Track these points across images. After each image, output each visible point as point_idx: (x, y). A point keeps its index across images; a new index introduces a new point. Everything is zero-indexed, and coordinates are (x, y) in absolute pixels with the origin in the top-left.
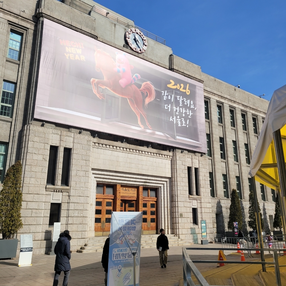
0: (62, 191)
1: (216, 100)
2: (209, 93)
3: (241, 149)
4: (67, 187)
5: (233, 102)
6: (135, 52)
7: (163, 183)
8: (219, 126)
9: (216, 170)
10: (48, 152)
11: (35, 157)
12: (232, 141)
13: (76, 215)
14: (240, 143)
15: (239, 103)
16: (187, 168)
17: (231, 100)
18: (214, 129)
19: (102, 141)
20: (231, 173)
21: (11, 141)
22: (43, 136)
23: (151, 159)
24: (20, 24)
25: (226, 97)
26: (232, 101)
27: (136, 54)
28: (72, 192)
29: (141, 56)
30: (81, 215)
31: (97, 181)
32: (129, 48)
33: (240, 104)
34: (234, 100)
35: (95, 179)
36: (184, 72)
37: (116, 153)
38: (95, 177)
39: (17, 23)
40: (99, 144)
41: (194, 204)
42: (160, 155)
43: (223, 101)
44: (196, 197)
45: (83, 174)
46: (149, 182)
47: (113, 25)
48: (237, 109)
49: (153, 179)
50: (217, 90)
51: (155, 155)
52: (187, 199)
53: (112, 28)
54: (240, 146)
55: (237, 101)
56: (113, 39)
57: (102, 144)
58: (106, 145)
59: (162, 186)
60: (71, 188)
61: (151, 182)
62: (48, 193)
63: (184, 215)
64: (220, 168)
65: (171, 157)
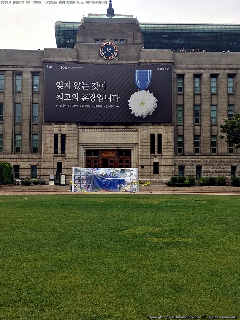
0: (62, 156)
1: (193, 73)
2: (183, 70)
4: (64, 154)
6: (108, 60)
7: (133, 147)
8: (195, 96)
9: (187, 133)
10: (53, 138)
11: (47, 141)
13: (70, 167)
16: (150, 136)
18: (187, 100)
19: (84, 127)
20: (204, 134)
21: (39, 134)
22: (50, 130)
24: (36, 70)
25: (206, 67)
28: (67, 157)
33: (225, 69)
35: (84, 148)
39: (34, 70)
40: (82, 128)
41: (156, 160)
42: (128, 130)
43: (202, 71)
44: (157, 155)
45: (72, 147)
46: (121, 148)
47: (91, 47)
48: (221, 74)
49: (124, 145)
50: (196, 63)
51: (124, 130)
52: (149, 157)
53: (90, 49)
54: (221, 108)
55: (222, 66)
56: (91, 56)
57: (85, 129)
58: (87, 129)
59: (133, 149)
60: (66, 154)
61: (122, 147)
62: (54, 157)
63: (145, 167)
64: (192, 131)
65: (137, 130)
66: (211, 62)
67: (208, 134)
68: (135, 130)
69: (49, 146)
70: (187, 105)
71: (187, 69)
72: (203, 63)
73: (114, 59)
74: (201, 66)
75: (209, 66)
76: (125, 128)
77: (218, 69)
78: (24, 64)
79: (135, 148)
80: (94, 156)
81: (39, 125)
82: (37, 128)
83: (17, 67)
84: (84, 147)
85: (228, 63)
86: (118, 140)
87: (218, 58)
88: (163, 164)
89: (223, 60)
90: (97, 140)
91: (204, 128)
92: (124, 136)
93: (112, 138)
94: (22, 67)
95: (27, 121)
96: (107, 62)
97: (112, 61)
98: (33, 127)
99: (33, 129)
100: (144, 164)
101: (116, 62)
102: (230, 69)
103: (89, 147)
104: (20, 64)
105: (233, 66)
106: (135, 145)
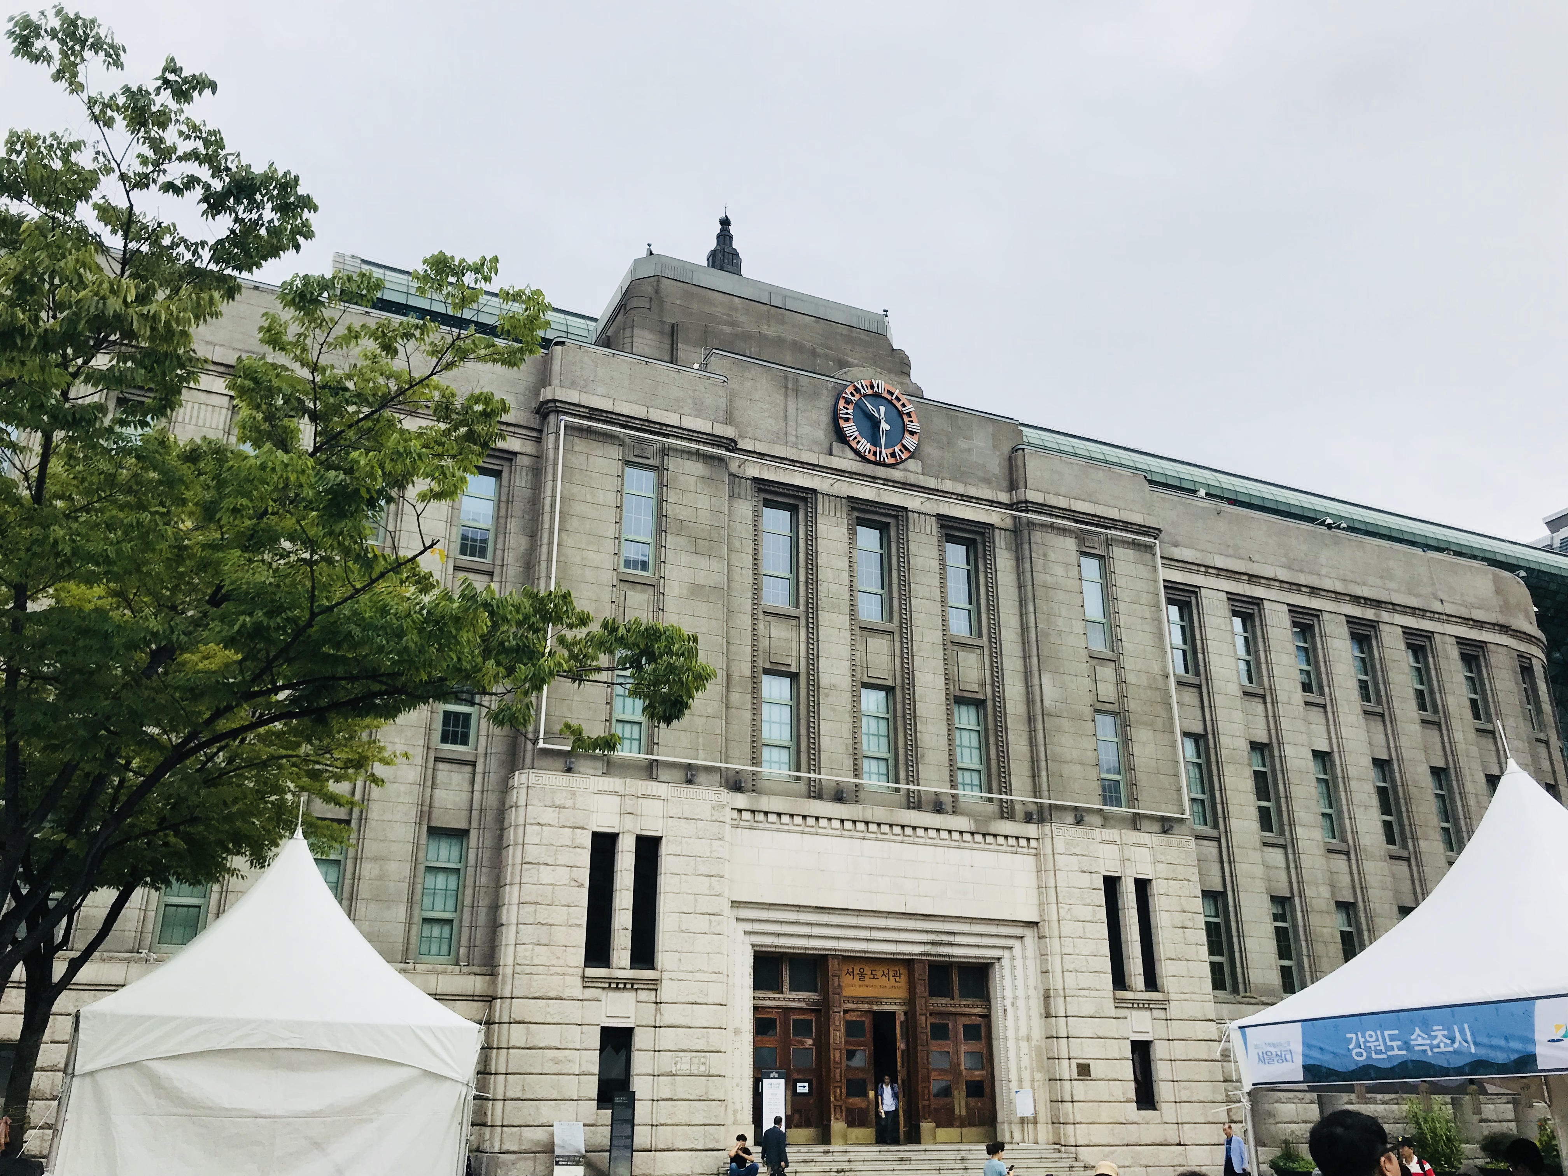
0: (635, 986)
1: (1227, 593)
2: (1190, 571)
3: (1354, 784)
5: (1308, 590)
7: (1010, 942)
8: (1246, 698)
9: (1241, 881)
10: (584, 858)
11: (546, 875)
12: (1310, 756)
13: (684, 1067)
14: (1349, 759)
15: (1335, 593)
16: (1101, 884)
17: (1296, 587)
18: (1221, 714)
19: (765, 803)
20: (1309, 892)
21: (474, 824)
22: (569, 803)
23: (954, 855)
25: (1272, 576)
26: (1303, 589)
27: (879, 471)
28: (667, 991)
30: (702, 1068)
31: (753, 946)
33: (1337, 596)
35: (747, 938)
36: (1073, 508)
38: (747, 933)
40: (753, 812)
41: (1140, 1027)
42: (989, 839)
43: (1258, 592)
44: (1143, 996)
45: (702, 923)
46: (950, 944)
47: (790, 385)
48: (1326, 616)
49: (966, 928)
50: (1231, 551)
51: (968, 837)
52: (1109, 1007)
53: (786, 395)
54: (1352, 772)
55: (1327, 584)
56: (791, 430)
57: (766, 813)
58: (779, 815)
59: (1006, 954)
60: (665, 976)
61: (958, 939)
62: (590, 993)
63: (1096, 1069)
64: (1259, 871)
65: (1033, 843)
66: (1284, 559)
67: (1325, 892)
68: (1023, 842)
69: (558, 915)
70: (1224, 740)
71: (1203, 569)
72: (1256, 557)
73: (901, 466)
74: (1256, 569)
75: (1283, 575)
76: (973, 829)
77: (1314, 591)
79: (1024, 948)
80: (792, 989)
81: (479, 768)
82: (466, 786)
84: (749, 927)
85: (1342, 572)
86: (942, 896)
88: (1179, 1049)
89: (1323, 560)
91: (1306, 862)
92: (967, 874)
93: (910, 885)
96: (870, 469)
97: (897, 474)
98: (441, 776)
99: (437, 791)
100: (1088, 1051)
101: (912, 479)
102: (1356, 599)
103: (776, 928)
105: (1367, 592)
106: (1018, 931)
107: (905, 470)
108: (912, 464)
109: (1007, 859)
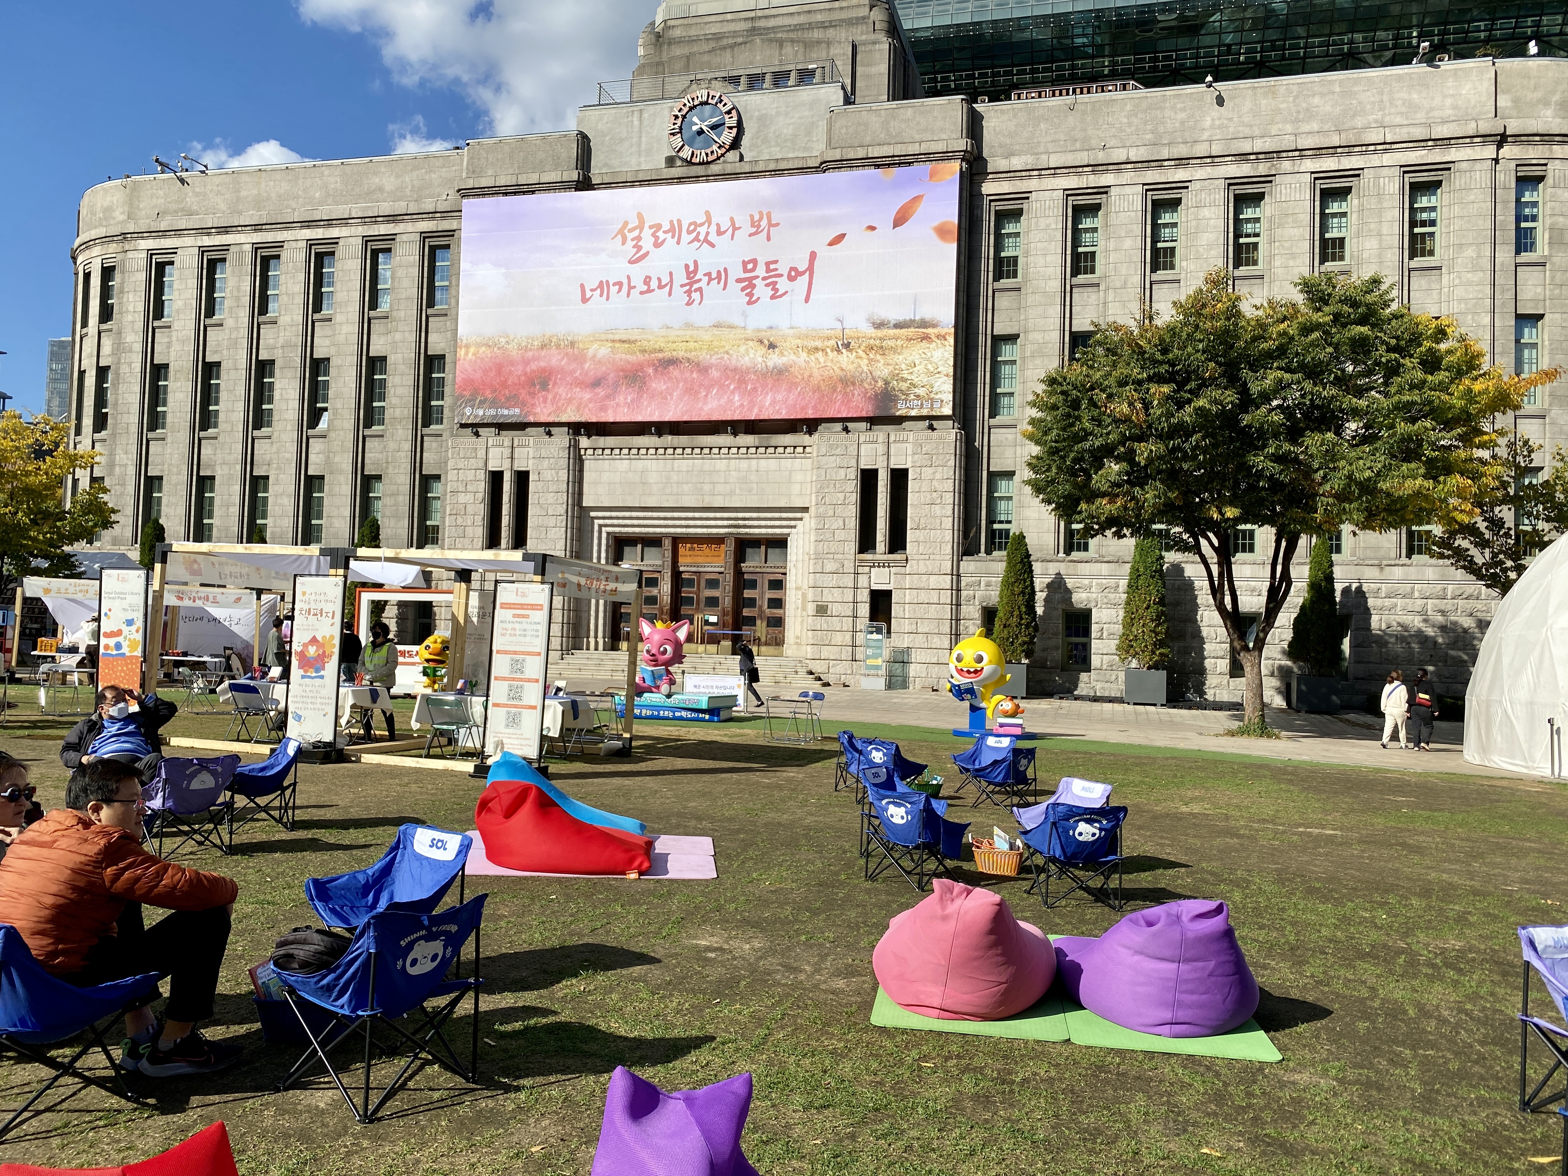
1: (1064, 190)
5: (1172, 162)
6: (700, 164)
10: (485, 486)
11: (462, 498)
15: (1211, 157)
16: (858, 475)
17: (1157, 163)
18: (1033, 312)
22: (473, 455)
23: (744, 464)
24: (440, 228)
25: (1123, 159)
26: (1166, 163)
27: (700, 170)
29: (715, 168)
31: (609, 533)
32: (679, 163)
33: (1216, 160)
34: (1181, 151)
35: (603, 529)
36: (870, 155)
37: (640, 465)
38: (601, 526)
39: (435, 229)
40: (594, 449)
41: (880, 580)
42: (770, 451)
43: (1105, 180)
44: (886, 557)
45: (552, 521)
46: (745, 527)
47: (636, 118)
48: (1194, 186)
49: (755, 515)
50: (1078, 145)
51: (753, 450)
52: (849, 567)
55: (1201, 150)
56: (636, 156)
59: (793, 531)
61: (751, 523)
63: (834, 609)
65: (808, 450)
66: (1149, 136)
68: (800, 450)
70: (1031, 336)
71: (1035, 173)
72: (1113, 142)
73: (721, 160)
74: (1101, 157)
76: (757, 444)
77: (1181, 161)
78: (400, 207)
79: (801, 526)
80: (645, 559)
81: (444, 438)
83: (374, 219)
85: (1231, 130)
86: (732, 493)
87: (1182, 116)
88: (909, 596)
89: (1208, 122)
90: (650, 494)
92: (753, 478)
93: (707, 487)
94: (393, 221)
95: (404, 423)
96: (694, 171)
98: (425, 445)
99: (424, 454)
100: (828, 596)
102: (1243, 157)
104: (386, 208)
105: (1259, 145)
106: (798, 515)
107: (724, 162)
108: (732, 156)
109: (787, 463)
